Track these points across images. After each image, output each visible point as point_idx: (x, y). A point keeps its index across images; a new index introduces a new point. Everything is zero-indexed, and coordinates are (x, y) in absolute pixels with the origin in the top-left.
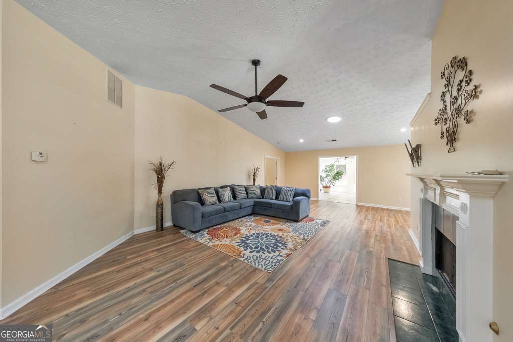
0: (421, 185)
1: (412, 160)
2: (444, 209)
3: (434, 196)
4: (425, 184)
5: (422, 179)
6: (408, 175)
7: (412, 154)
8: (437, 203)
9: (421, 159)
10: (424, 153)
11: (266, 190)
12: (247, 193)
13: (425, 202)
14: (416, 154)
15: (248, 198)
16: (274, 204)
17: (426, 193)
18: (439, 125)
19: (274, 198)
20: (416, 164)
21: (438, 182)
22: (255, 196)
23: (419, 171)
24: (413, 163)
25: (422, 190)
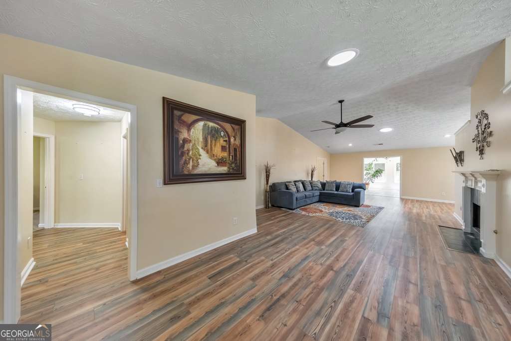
0: (463, 178)
1: (457, 161)
2: (478, 190)
3: (471, 184)
4: (466, 177)
5: (463, 174)
6: (453, 172)
7: (456, 157)
8: (473, 187)
9: (463, 161)
10: (466, 158)
11: (326, 184)
12: (312, 187)
13: (466, 189)
14: (459, 158)
15: (312, 190)
16: (335, 194)
17: (467, 183)
18: (475, 143)
19: (334, 190)
20: (460, 165)
21: (473, 175)
22: (318, 188)
23: (461, 169)
24: (457, 164)
25: (464, 182)
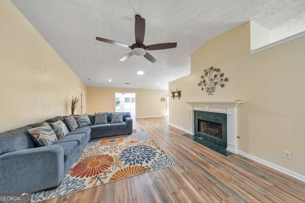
9: (181, 96)
11: (96, 117)
14: (178, 94)
15: (79, 127)
16: (108, 127)
18: (201, 86)
19: (106, 122)
22: (86, 124)
24: (173, 98)
